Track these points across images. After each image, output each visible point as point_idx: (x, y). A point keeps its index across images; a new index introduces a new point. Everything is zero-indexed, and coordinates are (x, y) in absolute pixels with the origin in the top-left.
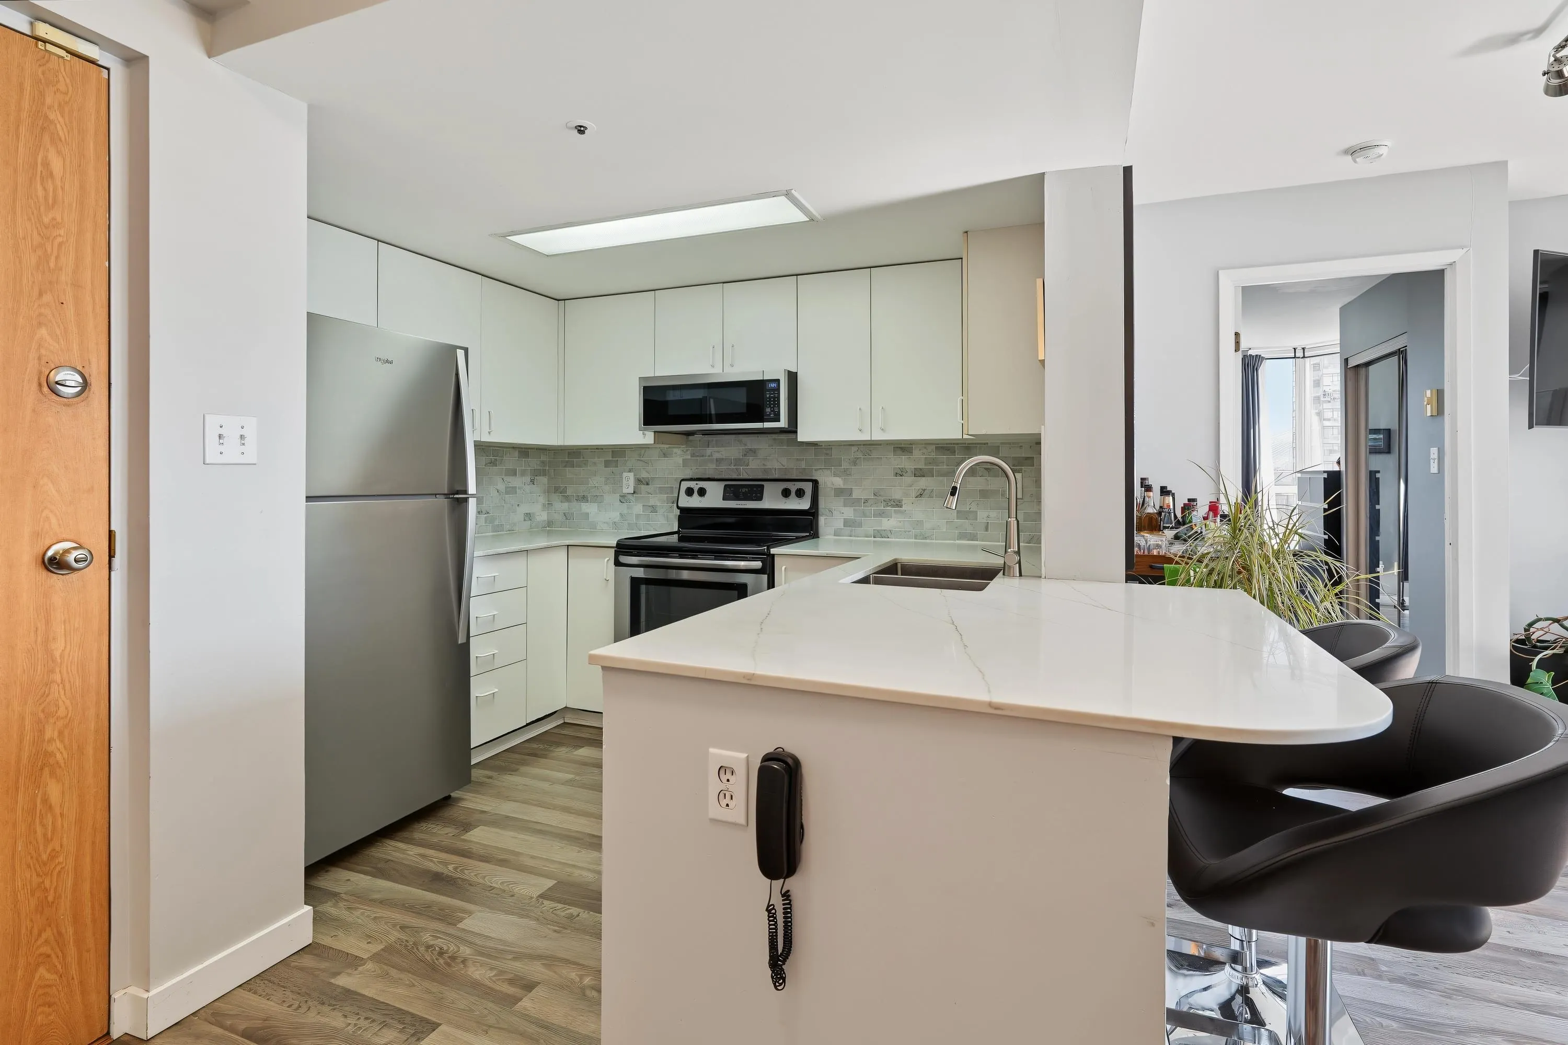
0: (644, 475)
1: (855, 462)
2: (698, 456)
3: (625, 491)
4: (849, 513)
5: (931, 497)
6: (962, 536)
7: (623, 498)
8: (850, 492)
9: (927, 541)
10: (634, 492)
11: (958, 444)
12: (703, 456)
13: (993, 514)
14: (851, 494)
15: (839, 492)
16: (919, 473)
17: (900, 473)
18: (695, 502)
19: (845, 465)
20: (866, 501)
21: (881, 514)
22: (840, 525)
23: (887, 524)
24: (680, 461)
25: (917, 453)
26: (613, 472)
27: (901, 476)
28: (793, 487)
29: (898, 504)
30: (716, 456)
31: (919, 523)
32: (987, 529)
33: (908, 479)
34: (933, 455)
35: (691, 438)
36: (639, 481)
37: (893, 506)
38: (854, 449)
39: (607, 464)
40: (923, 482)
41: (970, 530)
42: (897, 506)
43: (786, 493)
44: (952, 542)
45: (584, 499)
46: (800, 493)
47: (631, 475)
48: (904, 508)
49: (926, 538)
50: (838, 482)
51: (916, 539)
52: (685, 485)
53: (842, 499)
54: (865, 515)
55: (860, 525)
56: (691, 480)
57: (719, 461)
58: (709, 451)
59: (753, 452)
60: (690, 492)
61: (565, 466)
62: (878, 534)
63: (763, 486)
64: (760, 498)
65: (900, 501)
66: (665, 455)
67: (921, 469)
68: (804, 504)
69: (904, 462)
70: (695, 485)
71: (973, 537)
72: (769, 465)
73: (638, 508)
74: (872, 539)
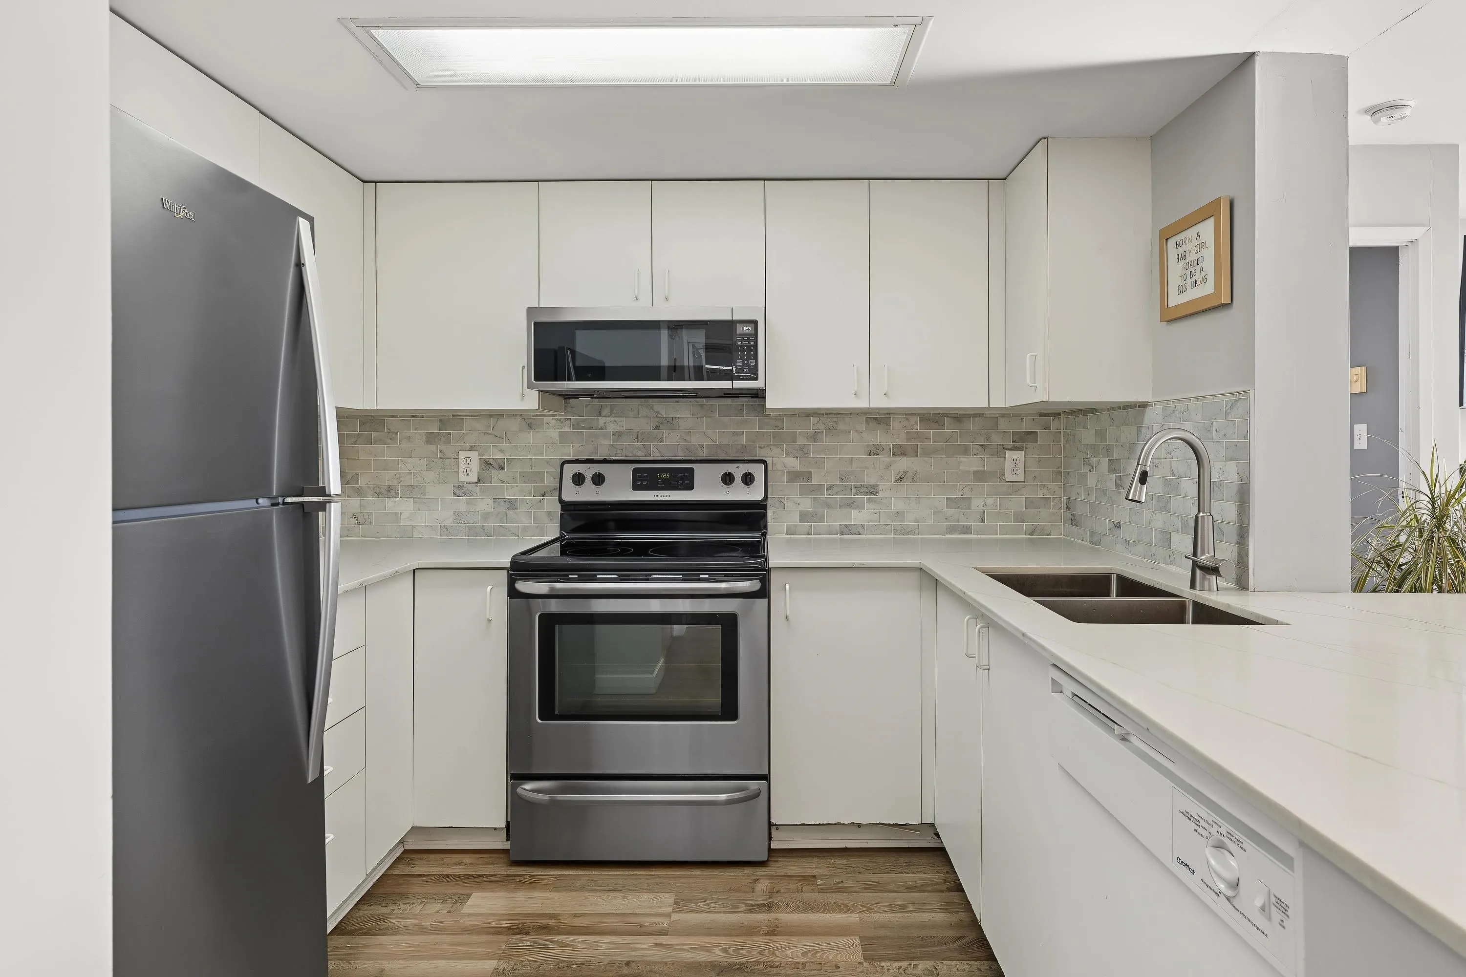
0: (495, 455)
1: (814, 437)
2: (584, 428)
3: (463, 478)
4: (807, 504)
5: (913, 481)
6: (952, 529)
7: (459, 490)
8: (807, 476)
9: (910, 536)
10: (479, 481)
11: (947, 415)
12: (591, 428)
13: (990, 501)
14: (809, 479)
15: (794, 476)
16: (900, 451)
17: (874, 451)
18: (587, 494)
19: (801, 441)
20: (830, 487)
21: (850, 505)
22: (796, 519)
23: (857, 517)
24: (555, 434)
25: (896, 426)
26: (441, 452)
27: (876, 454)
28: (738, 471)
29: (872, 490)
30: (612, 427)
31: (900, 514)
32: (983, 519)
33: (884, 459)
34: (917, 428)
35: (573, 402)
36: (487, 464)
37: (866, 493)
38: (814, 419)
39: (431, 439)
40: (903, 463)
41: (962, 521)
42: (872, 493)
43: (728, 479)
44: (941, 536)
45: (391, 491)
46: (748, 479)
47: (474, 455)
48: (880, 495)
49: (907, 533)
50: (793, 463)
51: (895, 535)
52: (570, 470)
53: (797, 485)
54: (829, 506)
55: (822, 519)
56: (577, 461)
57: (618, 435)
58: (601, 421)
59: (670, 423)
60: (578, 479)
61: (355, 443)
62: (846, 529)
63: (692, 471)
64: (690, 487)
65: (875, 486)
66: (530, 426)
67: (901, 446)
68: (754, 494)
69: (880, 437)
70: (588, 471)
71: (967, 530)
72: (694, 440)
73: (485, 504)
74: (839, 536)
